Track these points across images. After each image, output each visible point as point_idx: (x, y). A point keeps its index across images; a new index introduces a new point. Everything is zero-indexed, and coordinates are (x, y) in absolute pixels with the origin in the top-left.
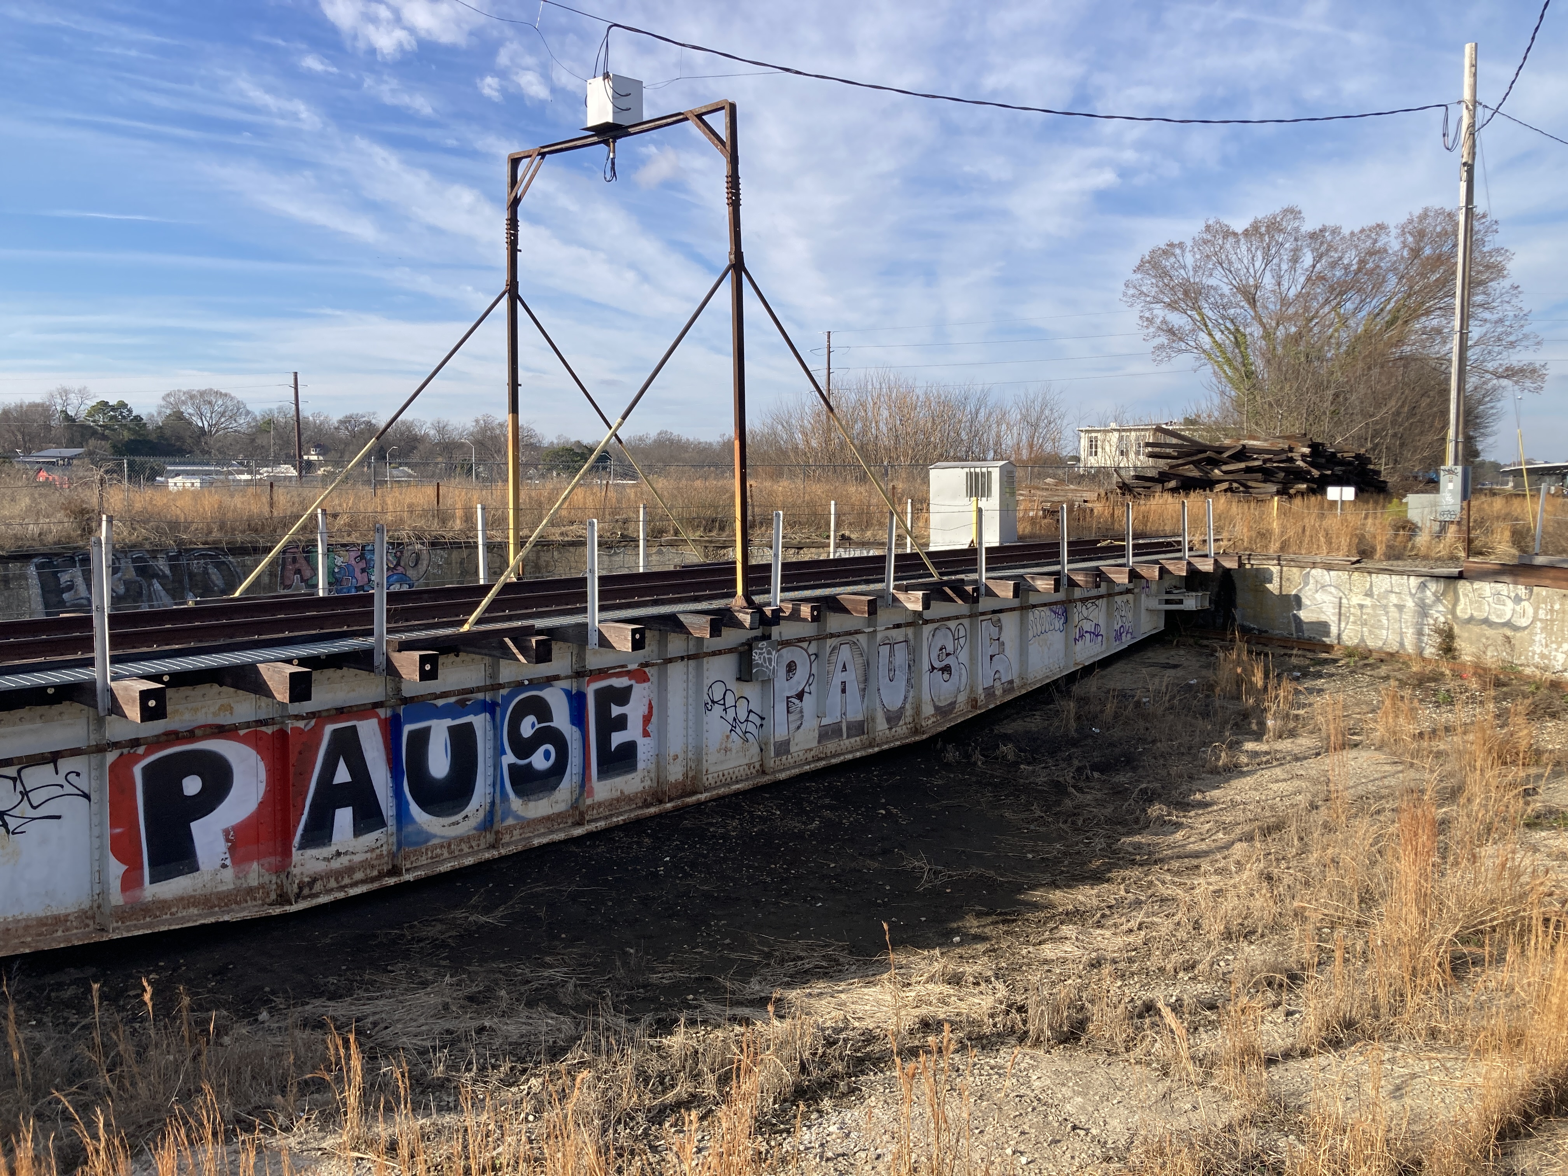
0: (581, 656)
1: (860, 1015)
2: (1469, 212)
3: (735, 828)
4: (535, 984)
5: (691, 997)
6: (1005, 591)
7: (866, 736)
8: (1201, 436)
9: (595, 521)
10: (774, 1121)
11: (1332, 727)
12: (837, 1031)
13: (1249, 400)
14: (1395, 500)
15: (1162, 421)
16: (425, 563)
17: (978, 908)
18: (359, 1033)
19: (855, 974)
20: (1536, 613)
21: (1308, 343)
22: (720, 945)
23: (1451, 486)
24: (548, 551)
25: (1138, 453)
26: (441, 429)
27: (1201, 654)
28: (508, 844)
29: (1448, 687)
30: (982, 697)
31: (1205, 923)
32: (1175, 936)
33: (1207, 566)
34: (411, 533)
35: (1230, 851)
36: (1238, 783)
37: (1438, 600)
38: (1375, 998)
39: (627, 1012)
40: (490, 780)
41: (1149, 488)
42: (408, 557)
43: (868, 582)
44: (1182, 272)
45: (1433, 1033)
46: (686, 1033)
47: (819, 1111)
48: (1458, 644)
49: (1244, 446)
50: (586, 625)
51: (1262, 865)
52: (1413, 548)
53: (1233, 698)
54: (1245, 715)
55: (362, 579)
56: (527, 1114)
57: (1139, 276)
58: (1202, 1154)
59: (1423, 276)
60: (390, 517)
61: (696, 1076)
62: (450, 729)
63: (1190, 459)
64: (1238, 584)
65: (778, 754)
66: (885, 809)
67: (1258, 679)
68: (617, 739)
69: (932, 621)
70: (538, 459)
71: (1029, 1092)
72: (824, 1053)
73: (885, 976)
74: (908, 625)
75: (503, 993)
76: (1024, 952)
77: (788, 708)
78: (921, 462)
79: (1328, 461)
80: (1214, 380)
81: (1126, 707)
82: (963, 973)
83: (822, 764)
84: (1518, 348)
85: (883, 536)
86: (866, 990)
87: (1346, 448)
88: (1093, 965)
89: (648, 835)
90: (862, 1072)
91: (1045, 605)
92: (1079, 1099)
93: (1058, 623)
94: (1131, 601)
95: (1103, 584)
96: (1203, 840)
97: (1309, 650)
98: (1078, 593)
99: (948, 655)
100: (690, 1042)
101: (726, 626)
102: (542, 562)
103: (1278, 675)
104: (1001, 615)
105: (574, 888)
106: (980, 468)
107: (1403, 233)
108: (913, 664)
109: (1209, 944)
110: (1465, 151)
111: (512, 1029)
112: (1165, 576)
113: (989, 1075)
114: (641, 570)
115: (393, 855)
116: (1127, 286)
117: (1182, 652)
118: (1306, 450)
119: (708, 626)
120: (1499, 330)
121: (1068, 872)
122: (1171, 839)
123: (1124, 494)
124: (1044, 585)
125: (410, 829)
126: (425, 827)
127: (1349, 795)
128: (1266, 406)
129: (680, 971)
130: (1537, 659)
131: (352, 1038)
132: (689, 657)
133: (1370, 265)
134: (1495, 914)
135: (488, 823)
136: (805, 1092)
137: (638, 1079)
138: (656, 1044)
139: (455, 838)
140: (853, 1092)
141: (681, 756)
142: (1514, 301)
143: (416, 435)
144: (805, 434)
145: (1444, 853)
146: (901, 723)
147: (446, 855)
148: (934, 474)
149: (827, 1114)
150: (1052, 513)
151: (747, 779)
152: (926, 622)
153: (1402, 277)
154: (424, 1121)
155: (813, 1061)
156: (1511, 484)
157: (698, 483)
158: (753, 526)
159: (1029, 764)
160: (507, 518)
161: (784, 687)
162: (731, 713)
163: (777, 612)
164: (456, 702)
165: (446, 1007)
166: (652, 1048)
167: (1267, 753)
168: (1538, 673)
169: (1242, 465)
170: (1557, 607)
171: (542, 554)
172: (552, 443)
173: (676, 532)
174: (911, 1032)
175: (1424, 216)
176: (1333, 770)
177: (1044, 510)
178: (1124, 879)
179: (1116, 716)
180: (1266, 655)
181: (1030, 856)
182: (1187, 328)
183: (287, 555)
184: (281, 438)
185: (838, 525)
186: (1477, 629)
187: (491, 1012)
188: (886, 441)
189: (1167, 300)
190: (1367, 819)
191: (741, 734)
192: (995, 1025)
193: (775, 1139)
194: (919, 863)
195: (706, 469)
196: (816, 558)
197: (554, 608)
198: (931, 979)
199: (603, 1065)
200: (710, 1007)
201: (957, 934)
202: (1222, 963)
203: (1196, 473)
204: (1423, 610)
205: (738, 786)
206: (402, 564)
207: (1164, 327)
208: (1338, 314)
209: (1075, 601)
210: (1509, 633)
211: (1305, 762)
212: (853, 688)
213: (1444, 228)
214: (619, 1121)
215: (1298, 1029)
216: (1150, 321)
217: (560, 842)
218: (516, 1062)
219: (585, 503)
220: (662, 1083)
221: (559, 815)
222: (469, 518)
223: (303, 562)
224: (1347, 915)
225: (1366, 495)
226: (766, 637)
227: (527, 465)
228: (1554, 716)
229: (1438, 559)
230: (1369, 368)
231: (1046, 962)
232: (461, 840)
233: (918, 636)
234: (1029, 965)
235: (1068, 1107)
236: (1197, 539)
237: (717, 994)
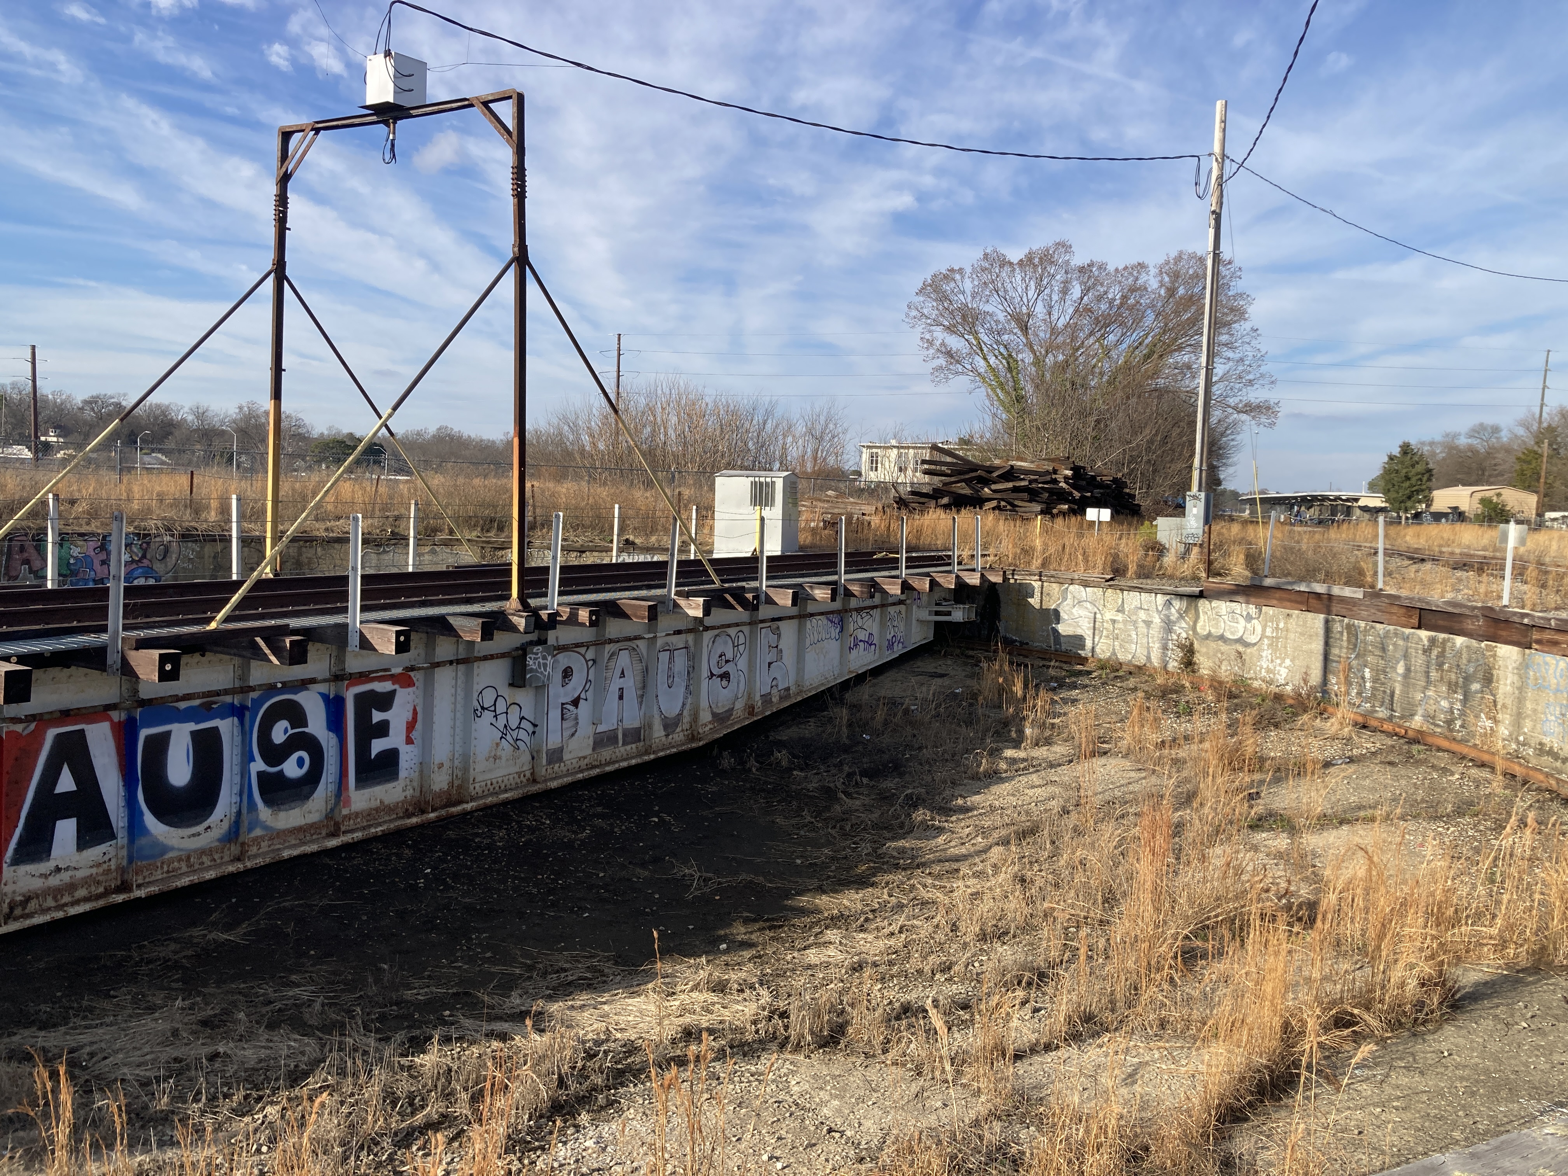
0: (341, 658)
1: (623, 1026)
2: (1216, 256)
3: (501, 839)
4: (278, 1005)
5: (447, 1013)
6: (784, 599)
7: (642, 743)
8: (973, 456)
9: (360, 516)
10: (529, 1138)
11: (1083, 735)
12: (598, 1043)
13: (1018, 423)
14: (1147, 523)
15: (939, 440)
16: (174, 556)
17: (745, 914)
18: (72, 1064)
19: (619, 985)
20: (1264, 630)
21: (1074, 370)
22: (481, 959)
23: (1195, 511)
24: (312, 547)
25: (915, 470)
26: (201, 415)
27: (966, 664)
28: (256, 856)
29: (1187, 698)
30: (760, 703)
31: (962, 926)
32: (933, 938)
33: (974, 580)
34: (159, 524)
35: (988, 855)
36: (996, 789)
37: (1181, 617)
38: (1112, 993)
39: (378, 1031)
40: (236, 789)
41: (923, 503)
42: (155, 550)
43: (649, 587)
44: (961, 297)
45: (1163, 1024)
46: (440, 1050)
47: (577, 1127)
48: (1199, 658)
49: (1012, 466)
50: (346, 626)
51: (1016, 868)
52: (1161, 568)
53: (994, 707)
54: (1006, 724)
55: (101, 571)
56: (261, 1145)
57: (922, 299)
58: (949, 1150)
59: (1177, 313)
60: (135, 506)
61: (448, 1096)
62: (194, 734)
63: (962, 477)
64: (1002, 597)
65: (549, 762)
66: (658, 817)
67: (1018, 689)
68: (378, 746)
69: (713, 628)
70: (306, 451)
71: (788, 1098)
72: (584, 1067)
73: (650, 986)
74: (689, 631)
75: (241, 1015)
76: (789, 957)
77: (562, 715)
78: (708, 470)
79: (1088, 484)
80: (987, 402)
81: (895, 715)
82: (728, 981)
83: (596, 772)
84: (1256, 386)
85: (666, 541)
86: (630, 1001)
87: (1105, 472)
88: (854, 969)
89: (408, 846)
90: (622, 1085)
91: (822, 614)
92: (836, 1103)
93: (835, 632)
94: (903, 612)
95: (877, 595)
96: (963, 844)
97: (1065, 662)
98: (853, 603)
99: (727, 661)
100: (444, 1060)
101: (498, 629)
102: (304, 559)
103: (1036, 685)
104: (779, 623)
105: (325, 902)
106: (764, 478)
107: (1161, 272)
108: (692, 670)
109: (965, 945)
110: (1214, 201)
111: (250, 1054)
112: (936, 588)
113: (749, 1082)
114: (410, 569)
115: (122, 870)
116: (909, 307)
117: (949, 662)
118: (1069, 473)
119: (479, 629)
120: (1240, 368)
121: (835, 877)
122: (933, 843)
123: (899, 508)
124: (821, 594)
125: (142, 841)
126: (161, 839)
127: (1098, 801)
128: (1034, 430)
129: (437, 986)
130: (1264, 673)
131: (62, 1070)
132: (459, 662)
133: (1131, 301)
134: (1219, 910)
135: (234, 833)
136: (562, 1107)
137: (384, 1101)
138: (407, 1064)
139: (195, 851)
140: (612, 1105)
141: (447, 765)
142: (1254, 343)
143: (172, 420)
144: (592, 436)
145: (1178, 853)
146: (679, 729)
147: (184, 869)
148: (719, 481)
149: (584, 1128)
150: (832, 524)
151: (517, 788)
152: (707, 629)
153: (1159, 314)
154: (143, 1157)
155: (572, 1075)
156: (1248, 512)
157: (477, 481)
158: (533, 527)
159: (801, 770)
160: (264, 512)
161: (559, 693)
162: (502, 720)
163: (553, 617)
164: (201, 705)
165: (175, 1033)
166: (402, 1067)
167: (1024, 760)
168: (1264, 686)
169: (1010, 485)
170: (1281, 625)
171: (304, 549)
172: (322, 434)
173: (451, 532)
174: (674, 1042)
175: (1179, 259)
176: (1084, 776)
177: (824, 521)
178: (887, 883)
179: (886, 723)
180: (1026, 666)
181: (799, 861)
182: (964, 351)
183: (14, 543)
184: (15, 416)
185: (622, 530)
186: (1213, 645)
187: (226, 1036)
188: (674, 448)
189: (946, 323)
190: (1113, 823)
191: (512, 741)
192: (757, 1032)
193: (529, 1157)
194: (690, 871)
195: (486, 466)
196: (599, 562)
197: (311, 607)
198: (695, 988)
199: (348, 1088)
200: (467, 1022)
201: (724, 941)
202: (976, 964)
203: (967, 491)
204: (1168, 626)
205: (506, 795)
206: (148, 556)
207: (944, 350)
208: (1102, 345)
209: (851, 610)
210: (1241, 649)
211: (1059, 769)
212: (631, 694)
213: (1195, 272)
214: (362, 1148)
215: (1043, 1025)
216: (931, 343)
217: (313, 854)
218: (251, 1089)
219: (353, 498)
220: (411, 1104)
221: (312, 826)
222: (225, 510)
223: (32, 551)
224: (1092, 915)
225: (1121, 517)
226: (542, 642)
227: (292, 456)
228: (1277, 726)
229: (1182, 579)
230: (1128, 398)
231: (810, 967)
232: (202, 852)
233: (698, 642)
234: (793, 970)
235: (825, 1110)
236: (966, 554)
237: (474, 1008)
